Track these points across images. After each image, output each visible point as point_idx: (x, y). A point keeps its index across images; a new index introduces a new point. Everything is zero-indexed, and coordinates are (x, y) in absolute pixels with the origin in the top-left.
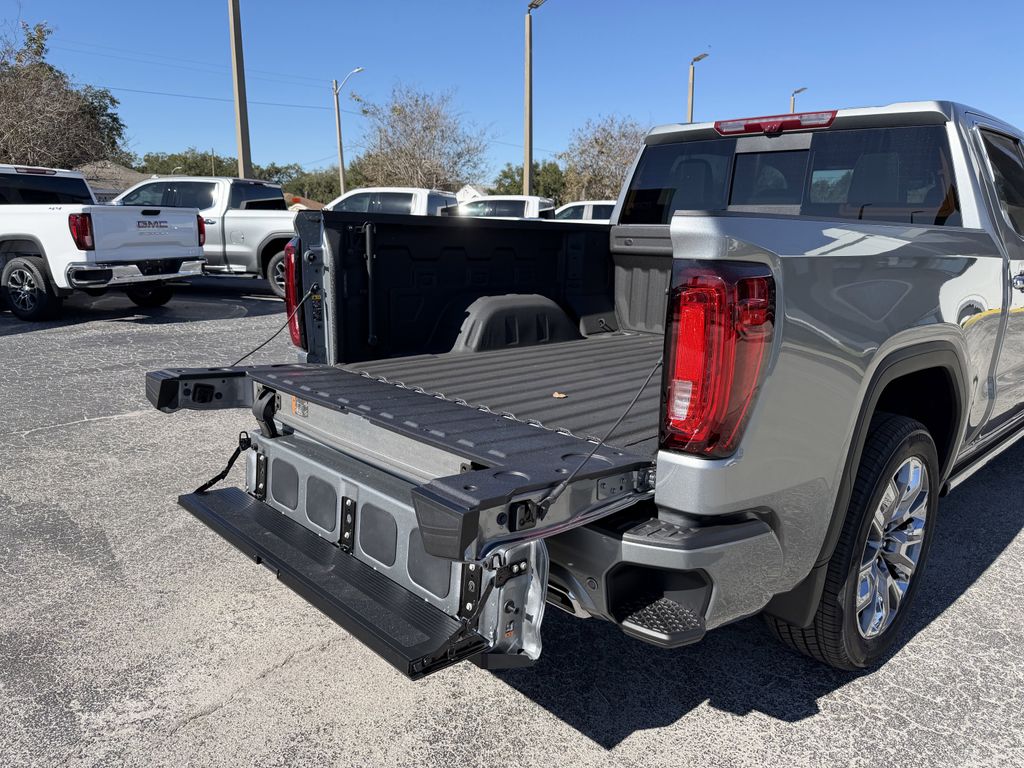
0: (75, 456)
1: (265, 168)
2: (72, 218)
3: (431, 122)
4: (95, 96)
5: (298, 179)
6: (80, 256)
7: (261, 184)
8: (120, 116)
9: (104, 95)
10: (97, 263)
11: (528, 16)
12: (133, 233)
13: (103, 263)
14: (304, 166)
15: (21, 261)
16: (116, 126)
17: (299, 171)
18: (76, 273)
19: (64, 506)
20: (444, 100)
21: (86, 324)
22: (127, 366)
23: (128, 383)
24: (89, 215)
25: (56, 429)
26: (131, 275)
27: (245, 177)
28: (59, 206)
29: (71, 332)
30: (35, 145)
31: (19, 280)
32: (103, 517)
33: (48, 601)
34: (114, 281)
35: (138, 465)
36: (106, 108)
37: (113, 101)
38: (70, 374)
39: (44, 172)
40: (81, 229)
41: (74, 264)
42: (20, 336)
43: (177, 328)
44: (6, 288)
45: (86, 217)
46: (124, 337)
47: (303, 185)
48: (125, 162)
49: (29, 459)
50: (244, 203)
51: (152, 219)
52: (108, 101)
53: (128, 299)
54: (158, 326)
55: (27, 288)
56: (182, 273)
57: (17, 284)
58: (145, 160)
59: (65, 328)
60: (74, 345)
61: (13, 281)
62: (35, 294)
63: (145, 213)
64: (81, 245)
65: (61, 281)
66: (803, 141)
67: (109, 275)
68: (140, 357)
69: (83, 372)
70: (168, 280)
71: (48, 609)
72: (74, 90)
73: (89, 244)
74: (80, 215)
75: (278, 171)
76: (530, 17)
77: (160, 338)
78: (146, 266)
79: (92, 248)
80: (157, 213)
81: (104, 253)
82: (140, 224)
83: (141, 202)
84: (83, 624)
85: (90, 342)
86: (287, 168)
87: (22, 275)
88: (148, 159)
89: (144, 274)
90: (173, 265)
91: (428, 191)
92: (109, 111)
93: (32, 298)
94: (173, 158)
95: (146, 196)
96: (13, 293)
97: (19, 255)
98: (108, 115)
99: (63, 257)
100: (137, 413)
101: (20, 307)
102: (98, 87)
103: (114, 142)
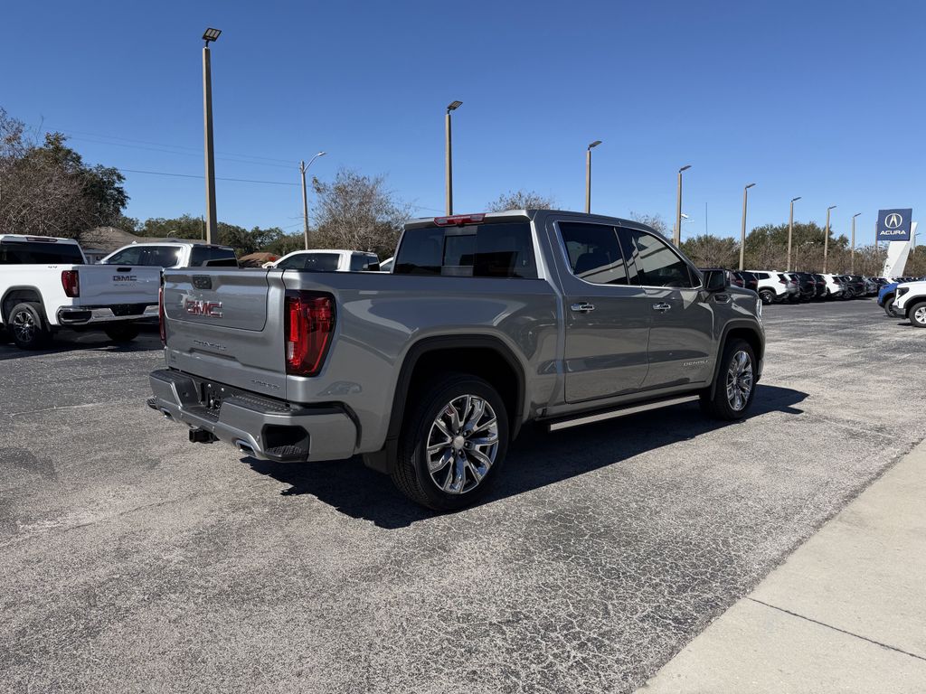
0: (42, 426)
1: (250, 231)
2: (64, 274)
3: (367, 197)
4: (104, 173)
5: (278, 240)
6: (69, 302)
7: (217, 248)
8: (125, 189)
9: (113, 172)
10: (81, 307)
11: (447, 115)
12: (111, 285)
13: (85, 307)
14: (284, 230)
15: (25, 305)
16: (121, 199)
17: (279, 233)
18: (64, 314)
19: (30, 449)
20: (377, 182)
21: (69, 352)
22: (92, 378)
23: (90, 388)
24: (77, 272)
25: (34, 413)
26: (106, 315)
27: (212, 243)
28: (55, 265)
29: (57, 357)
30: (45, 218)
31: (22, 320)
32: (52, 454)
33: (11, 487)
34: (93, 319)
35: (82, 431)
36: (114, 182)
37: (120, 178)
38: (50, 382)
39: (48, 240)
40: (70, 282)
41: (63, 307)
42: (19, 359)
43: (138, 355)
44: (12, 325)
45: (74, 272)
46: (96, 360)
47: (282, 246)
48: (128, 228)
49: (13, 428)
50: (206, 262)
51: (125, 274)
52: (115, 178)
53: (106, 335)
54: (123, 354)
55: (27, 325)
56: (146, 314)
57: (20, 322)
58: (146, 225)
59: (53, 355)
60: (57, 365)
61: (18, 320)
62: (33, 330)
63: (119, 270)
64: (69, 294)
65: (53, 320)
66: (473, 230)
67: (89, 315)
68: (103, 373)
69: (59, 382)
70: (135, 320)
71: (11, 490)
72: (88, 169)
73: (75, 292)
74: (71, 272)
75: (261, 234)
76: (450, 116)
77: (121, 361)
78: (117, 309)
79: (78, 296)
80: (129, 270)
81: (85, 300)
82: (116, 278)
83: (123, 261)
84: (30, 495)
85: (69, 364)
86: (269, 231)
87: (24, 315)
88: (149, 224)
89: (116, 315)
90: (140, 308)
91: (351, 252)
92: (116, 185)
93: (30, 333)
94: (170, 223)
95: (128, 257)
96: (17, 329)
97: (23, 301)
98: (115, 189)
99: (55, 300)
100: (91, 405)
101: (21, 339)
102: (107, 166)
103: (118, 211)
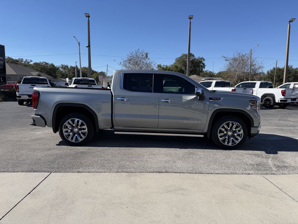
4: (200, 59)
8: (205, 63)
72: (196, 58)
98: (202, 63)
103: (202, 70)
